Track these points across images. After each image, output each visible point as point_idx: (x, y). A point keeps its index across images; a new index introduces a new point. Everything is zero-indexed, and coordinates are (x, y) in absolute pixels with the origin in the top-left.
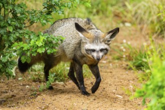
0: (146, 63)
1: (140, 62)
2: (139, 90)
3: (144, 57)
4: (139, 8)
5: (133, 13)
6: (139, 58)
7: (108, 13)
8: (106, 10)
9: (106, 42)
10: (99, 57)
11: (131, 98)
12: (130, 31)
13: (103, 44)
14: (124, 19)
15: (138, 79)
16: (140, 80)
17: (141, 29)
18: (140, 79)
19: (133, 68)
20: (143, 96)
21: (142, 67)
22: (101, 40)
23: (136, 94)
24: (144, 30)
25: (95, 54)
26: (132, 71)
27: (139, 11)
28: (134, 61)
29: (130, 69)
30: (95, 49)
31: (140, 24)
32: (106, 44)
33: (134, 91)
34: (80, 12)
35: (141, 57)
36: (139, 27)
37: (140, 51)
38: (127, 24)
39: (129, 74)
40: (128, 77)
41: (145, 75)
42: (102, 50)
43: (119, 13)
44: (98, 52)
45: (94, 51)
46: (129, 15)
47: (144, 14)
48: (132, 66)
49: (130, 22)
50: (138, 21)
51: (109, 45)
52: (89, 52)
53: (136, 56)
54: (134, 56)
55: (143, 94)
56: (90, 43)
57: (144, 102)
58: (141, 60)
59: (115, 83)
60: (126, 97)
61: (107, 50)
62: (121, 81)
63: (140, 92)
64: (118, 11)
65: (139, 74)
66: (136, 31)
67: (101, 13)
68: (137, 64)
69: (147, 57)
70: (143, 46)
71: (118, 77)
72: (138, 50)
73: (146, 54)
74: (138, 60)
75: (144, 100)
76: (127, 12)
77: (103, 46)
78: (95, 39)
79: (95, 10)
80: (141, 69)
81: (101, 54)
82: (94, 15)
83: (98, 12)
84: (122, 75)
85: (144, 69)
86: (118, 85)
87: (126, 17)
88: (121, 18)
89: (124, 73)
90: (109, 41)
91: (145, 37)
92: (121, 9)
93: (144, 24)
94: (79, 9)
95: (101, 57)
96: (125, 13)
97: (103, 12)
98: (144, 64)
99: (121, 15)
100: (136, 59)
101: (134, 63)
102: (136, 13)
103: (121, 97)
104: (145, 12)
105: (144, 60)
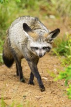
0: (68, 49)
1: (63, 49)
2: (62, 73)
3: (66, 44)
4: (61, 3)
5: (57, 7)
6: (62, 45)
7: (35, 7)
8: (34, 4)
9: (49, 41)
10: (41, 54)
11: (55, 80)
12: (54, 22)
13: (46, 42)
14: (49, 12)
15: (61, 63)
16: (63, 65)
17: (64, 21)
18: (63, 63)
19: (57, 54)
20: (65, 78)
21: (64, 53)
22: (44, 39)
23: (60, 76)
24: (66, 21)
25: (38, 52)
26: (56, 57)
27: (62, 6)
28: (58, 48)
29: (55, 55)
30: (38, 47)
31: (62, 16)
32: (48, 43)
33: (58, 74)
34: (11, 6)
35: (64, 45)
36: (62, 19)
37: (63, 39)
38: (52, 17)
39: (54, 59)
40: (53, 62)
41: (67, 60)
42: (44, 48)
43: (44, 7)
44: (40, 49)
45: (37, 48)
46: (53, 9)
47: (66, 8)
48: (56, 53)
49: (55, 15)
50: (61, 13)
51: (51, 43)
52: (33, 50)
53: (59, 44)
54: (58, 44)
55: (65, 76)
56: (34, 41)
57: (67, 83)
58: (63, 47)
59: (42, 67)
60: (51, 79)
61: (49, 48)
62: (47, 65)
63: (63, 75)
64: (43, 5)
65: (62, 59)
66: (59, 22)
67: (29, 7)
68: (60, 51)
69: (69, 45)
70: (65, 35)
71: (44, 62)
72: (61, 39)
73: (68, 42)
74: (61, 47)
75: (67, 81)
76: (52, 6)
77: (46, 45)
78: (39, 38)
79: (24, 5)
80: (64, 55)
81: (43, 52)
82: (23, 9)
83: (26, 6)
84: (48, 60)
85: (67, 55)
86: (44, 69)
87: (50, 10)
88: (46, 11)
89: (49, 58)
90: (51, 40)
91: (67, 27)
92: (47, 4)
93: (66, 16)
94: (10, 4)
95: (43, 54)
96: (50, 7)
97: (31, 6)
98: (66, 50)
99: (47, 9)
100: (60, 46)
101: (58, 50)
102: (59, 7)
103: (47, 79)
104: (67, 6)
105: (67, 47)
